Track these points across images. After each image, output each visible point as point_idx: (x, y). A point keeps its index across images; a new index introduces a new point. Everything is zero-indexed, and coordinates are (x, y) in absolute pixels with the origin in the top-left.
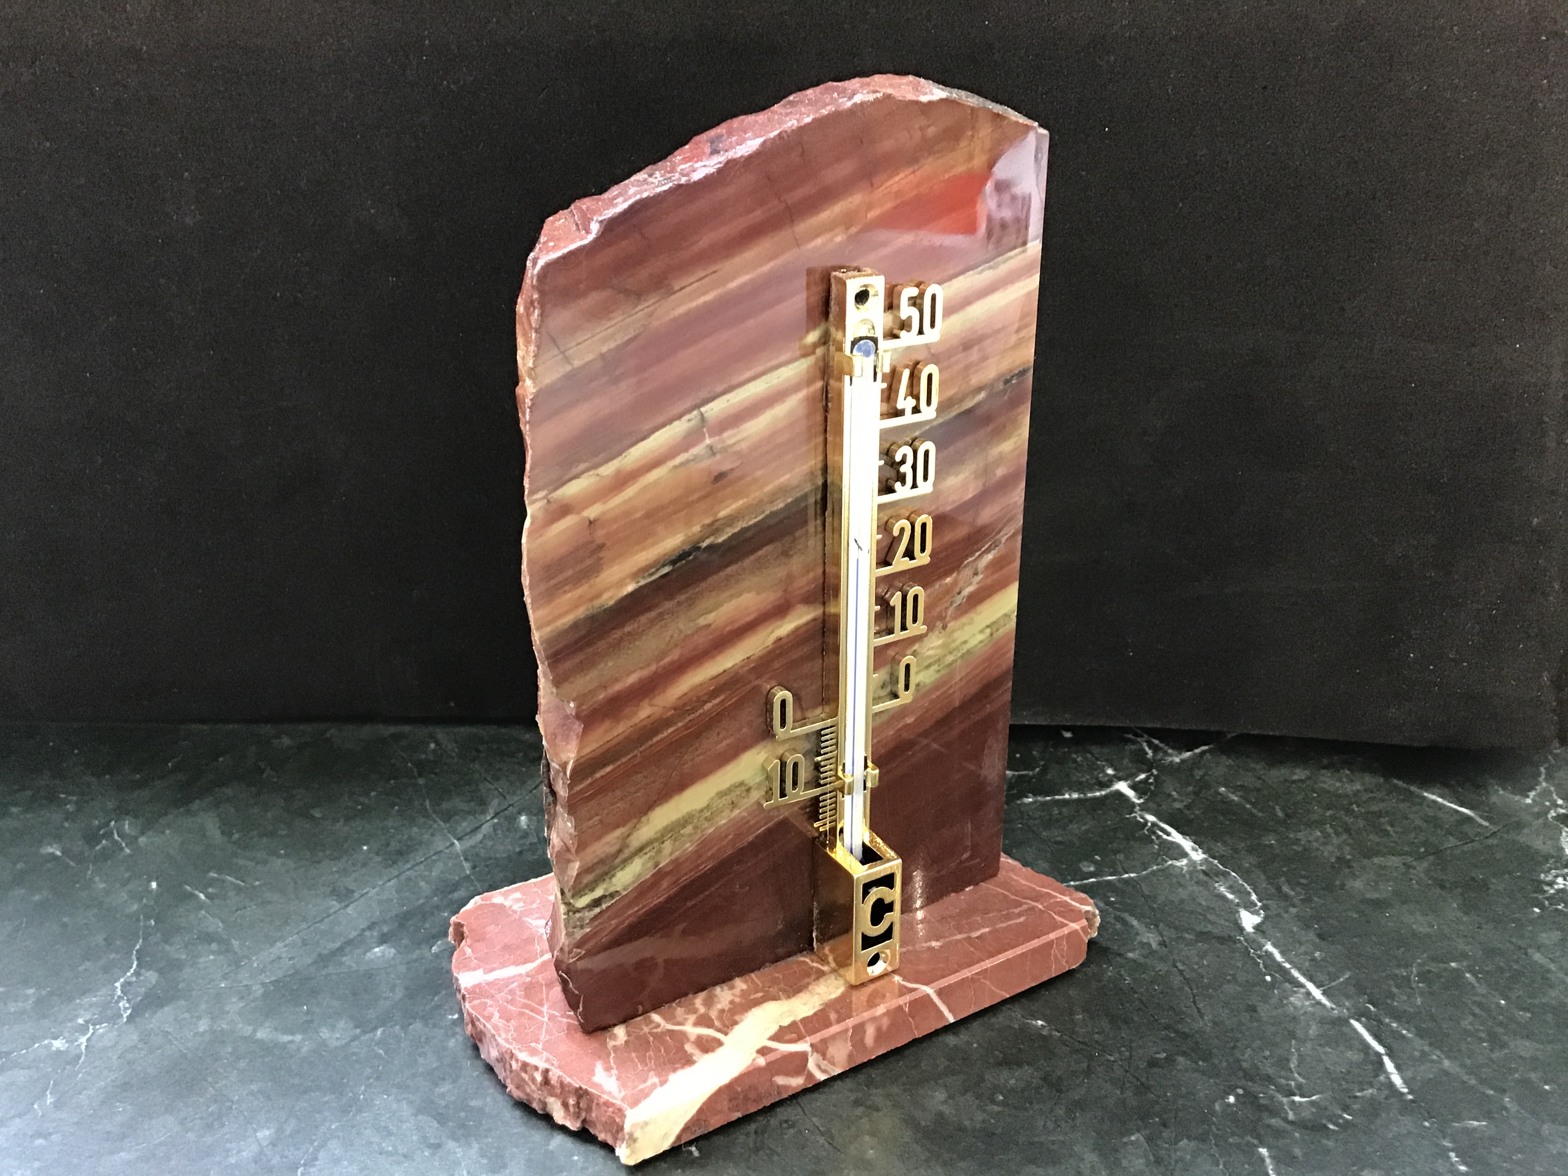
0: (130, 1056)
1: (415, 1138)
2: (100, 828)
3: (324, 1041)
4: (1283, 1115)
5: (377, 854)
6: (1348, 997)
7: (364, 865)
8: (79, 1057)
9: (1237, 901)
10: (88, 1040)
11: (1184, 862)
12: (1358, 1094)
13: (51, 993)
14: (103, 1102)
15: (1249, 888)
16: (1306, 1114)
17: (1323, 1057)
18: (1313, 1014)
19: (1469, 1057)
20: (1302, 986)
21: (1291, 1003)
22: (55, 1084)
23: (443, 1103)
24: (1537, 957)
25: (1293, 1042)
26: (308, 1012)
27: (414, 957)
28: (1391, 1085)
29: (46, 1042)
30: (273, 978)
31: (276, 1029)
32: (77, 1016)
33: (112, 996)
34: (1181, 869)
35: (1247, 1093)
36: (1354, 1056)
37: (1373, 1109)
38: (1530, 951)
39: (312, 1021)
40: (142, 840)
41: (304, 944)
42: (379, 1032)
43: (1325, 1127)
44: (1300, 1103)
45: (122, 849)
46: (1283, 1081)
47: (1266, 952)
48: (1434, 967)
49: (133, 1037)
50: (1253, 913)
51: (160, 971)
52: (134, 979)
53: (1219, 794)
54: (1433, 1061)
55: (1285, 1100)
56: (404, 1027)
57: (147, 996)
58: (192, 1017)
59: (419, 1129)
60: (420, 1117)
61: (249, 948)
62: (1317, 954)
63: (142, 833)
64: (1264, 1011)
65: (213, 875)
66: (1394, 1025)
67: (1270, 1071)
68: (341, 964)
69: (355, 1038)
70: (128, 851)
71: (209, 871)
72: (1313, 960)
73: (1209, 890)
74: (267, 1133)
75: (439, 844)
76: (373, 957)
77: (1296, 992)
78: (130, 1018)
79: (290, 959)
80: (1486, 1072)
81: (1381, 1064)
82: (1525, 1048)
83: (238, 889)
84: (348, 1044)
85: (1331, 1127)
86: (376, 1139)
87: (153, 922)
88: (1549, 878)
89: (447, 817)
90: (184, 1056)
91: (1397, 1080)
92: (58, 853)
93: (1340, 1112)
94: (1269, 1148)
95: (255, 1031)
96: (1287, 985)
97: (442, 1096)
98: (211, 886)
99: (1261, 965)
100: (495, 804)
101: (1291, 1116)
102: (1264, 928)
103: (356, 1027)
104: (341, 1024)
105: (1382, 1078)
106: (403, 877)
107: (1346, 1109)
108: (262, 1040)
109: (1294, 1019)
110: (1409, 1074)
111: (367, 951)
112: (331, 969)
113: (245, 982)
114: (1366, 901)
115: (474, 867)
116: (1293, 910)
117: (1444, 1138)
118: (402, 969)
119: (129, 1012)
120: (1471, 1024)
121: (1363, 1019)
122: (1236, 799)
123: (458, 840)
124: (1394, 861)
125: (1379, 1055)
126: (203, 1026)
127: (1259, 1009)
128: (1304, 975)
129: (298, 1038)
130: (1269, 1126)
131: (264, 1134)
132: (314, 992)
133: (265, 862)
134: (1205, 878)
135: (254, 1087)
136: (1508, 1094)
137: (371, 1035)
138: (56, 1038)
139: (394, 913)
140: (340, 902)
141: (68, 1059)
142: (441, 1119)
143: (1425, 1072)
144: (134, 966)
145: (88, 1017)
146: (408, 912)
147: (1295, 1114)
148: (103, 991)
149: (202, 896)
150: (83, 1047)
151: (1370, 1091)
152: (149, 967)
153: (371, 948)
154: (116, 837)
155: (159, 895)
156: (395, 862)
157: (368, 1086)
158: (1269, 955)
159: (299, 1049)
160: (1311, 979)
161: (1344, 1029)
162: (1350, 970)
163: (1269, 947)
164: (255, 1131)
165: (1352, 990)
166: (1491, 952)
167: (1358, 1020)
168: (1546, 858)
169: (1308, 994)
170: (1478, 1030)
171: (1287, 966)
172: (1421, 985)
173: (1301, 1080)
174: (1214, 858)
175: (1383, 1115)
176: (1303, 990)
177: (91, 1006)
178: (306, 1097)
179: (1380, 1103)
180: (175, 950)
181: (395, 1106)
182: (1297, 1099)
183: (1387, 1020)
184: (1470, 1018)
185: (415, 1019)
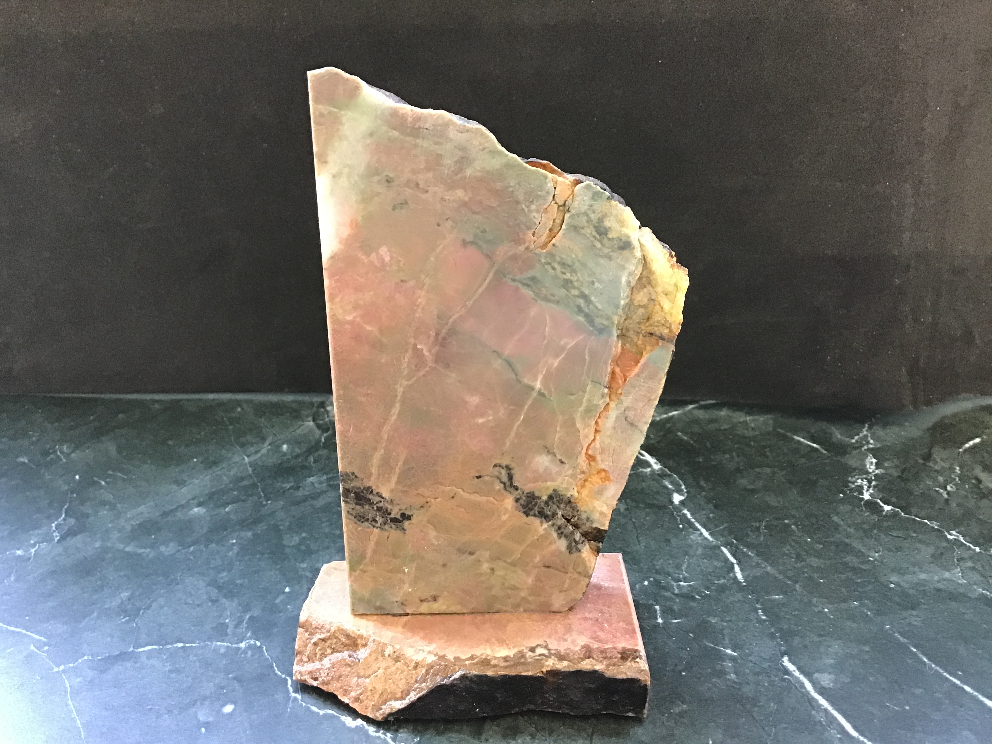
0: (57, 558)
1: (205, 597)
2: (50, 449)
3: (162, 552)
4: (672, 591)
5: (202, 462)
6: (723, 536)
7: (193, 469)
8: (30, 559)
9: (673, 489)
10: (36, 551)
11: (649, 470)
12: (716, 582)
13: (17, 529)
14: (41, 580)
15: (681, 483)
16: (684, 591)
17: (701, 564)
18: (701, 544)
19: (782, 566)
20: (698, 530)
21: (690, 538)
22: (16, 571)
23: (222, 581)
24: (835, 519)
25: (687, 557)
26: (154, 539)
27: (216, 513)
28: (735, 578)
29: (13, 551)
30: (138, 522)
31: (137, 547)
32: (30, 540)
33: (50, 530)
34: (646, 473)
35: (655, 580)
36: (719, 564)
37: (722, 589)
38: (831, 515)
39: (156, 543)
40: (73, 455)
41: (156, 505)
42: (192, 548)
43: (693, 597)
44: (683, 586)
45: (61, 460)
46: (677, 575)
47: (684, 513)
48: (775, 523)
49: (60, 549)
50: (680, 495)
51: (77, 519)
52: (62, 522)
53: (677, 436)
54: (761, 567)
55: (675, 584)
56: (206, 546)
57: (69, 530)
58: (92, 540)
59: (207, 593)
60: (208, 588)
61: (126, 508)
62: (711, 515)
63: (73, 452)
64: (674, 541)
65: (110, 472)
66: (745, 550)
67: (671, 570)
68: (175, 516)
69: (179, 551)
70: (64, 460)
71: (107, 471)
72: (708, 518)
73: (659, 484)
74: (126, 594)
75: (236, 459)
76: (193, 513)
77: (694, 533)
78: (59, 541)
79: (149, 513)
80: (790, 573)
81: (733, 568)
82: (814, 562)
83: (124, 480)
84: (174, 554)
85: (697, 597)
86: (184, 597)
87: (75, 495)
88: (854, 479)
89: (243, 445)
90: (86, 558)
91: (739, 576)
92: (26, 461)
93: (704, 590)
94: (661, 606)
95: (125, 547)
96: (691, 530)
97: (222, 578)
98: (107, 477)
99: (679, 520)
100: (270, 439)
101: (676, 591)
102: (685, 502)
103: (180, 545)
104: (172, 544)
105: (731, 575)
106: (214, 474)
107: (708, 589)
108: (128, 552)
109: (691, 546)
110: (747, 573)
111: (189, 511)
112: (169, 518)
113: (122, 524)
114: (745, 489)
115: (254, 470)
116: (704, 493)
117: (757, 603)
118: (209, 518)
119: (58, 538)
120: (788, 550)
121: (728, 547)
122: (686, 438)
123: (248, 456)
124: (768, 470)
125: (733, 564)
126: (97, 545)
127: (672, 541)
128: (701, 525)
129: (149, 550)
130: (664, 596)
131: (125, 595)
132: (159, 530)
133: (139, 467)
134: (659, 478)
135: (122, 573)
136: (799, 584)
137: (186, 550)
138: (19, 549)
139: (207, 492)
140: (178, 486)
141: (26, 559)
142: (220, 588)
143: (757, 572)
144: (63, 516)
145: (36, 540)
146: (215, 491)
147: (679, 591)
148: (46, 528)
149: (103, 483)
150: (33, 554)
151: (723, 581)
152: (71, 517)
153: (192, 509)
154: (59, 453)
155: (80, 482)
156: (210, 467)
157: (183, 573)
158: (685, 515)
159: (148, 556)
160: (705, 527)
161: (717, 551)
162: (727, 522)
163: (685, 511)
164: (120, 593)
165: (726, 533)
166: (809, 515)
167: (726, 547)
168: (854, 470)
169: (701, 534)
170: (791, 553)
171: (693, 520)
172: (765, 531)
173: (686, 574)
174: (666, 468)
175: (727, 592)
176: (699, 532)
177: (38, 534)
178: (149, 578)
179: (727, 586)
180: (87, 509)
181: (196, 583)
182: (682, 583)
183: (742, 547)
184: (789, 547)
185: (212, 542)
